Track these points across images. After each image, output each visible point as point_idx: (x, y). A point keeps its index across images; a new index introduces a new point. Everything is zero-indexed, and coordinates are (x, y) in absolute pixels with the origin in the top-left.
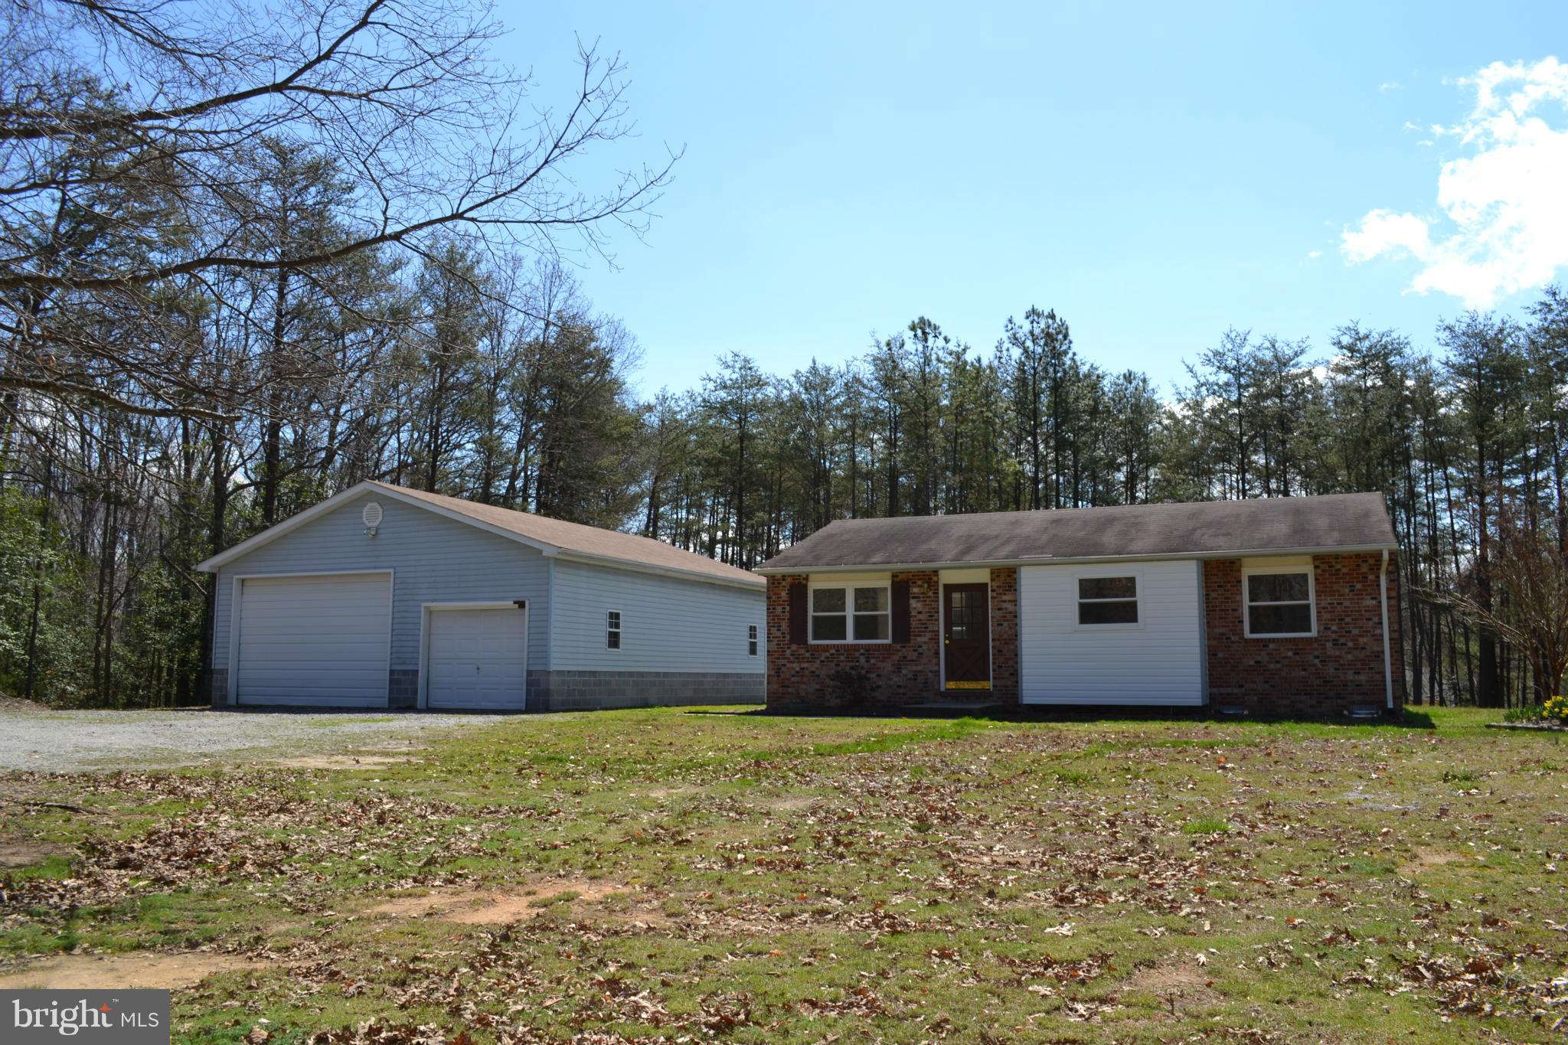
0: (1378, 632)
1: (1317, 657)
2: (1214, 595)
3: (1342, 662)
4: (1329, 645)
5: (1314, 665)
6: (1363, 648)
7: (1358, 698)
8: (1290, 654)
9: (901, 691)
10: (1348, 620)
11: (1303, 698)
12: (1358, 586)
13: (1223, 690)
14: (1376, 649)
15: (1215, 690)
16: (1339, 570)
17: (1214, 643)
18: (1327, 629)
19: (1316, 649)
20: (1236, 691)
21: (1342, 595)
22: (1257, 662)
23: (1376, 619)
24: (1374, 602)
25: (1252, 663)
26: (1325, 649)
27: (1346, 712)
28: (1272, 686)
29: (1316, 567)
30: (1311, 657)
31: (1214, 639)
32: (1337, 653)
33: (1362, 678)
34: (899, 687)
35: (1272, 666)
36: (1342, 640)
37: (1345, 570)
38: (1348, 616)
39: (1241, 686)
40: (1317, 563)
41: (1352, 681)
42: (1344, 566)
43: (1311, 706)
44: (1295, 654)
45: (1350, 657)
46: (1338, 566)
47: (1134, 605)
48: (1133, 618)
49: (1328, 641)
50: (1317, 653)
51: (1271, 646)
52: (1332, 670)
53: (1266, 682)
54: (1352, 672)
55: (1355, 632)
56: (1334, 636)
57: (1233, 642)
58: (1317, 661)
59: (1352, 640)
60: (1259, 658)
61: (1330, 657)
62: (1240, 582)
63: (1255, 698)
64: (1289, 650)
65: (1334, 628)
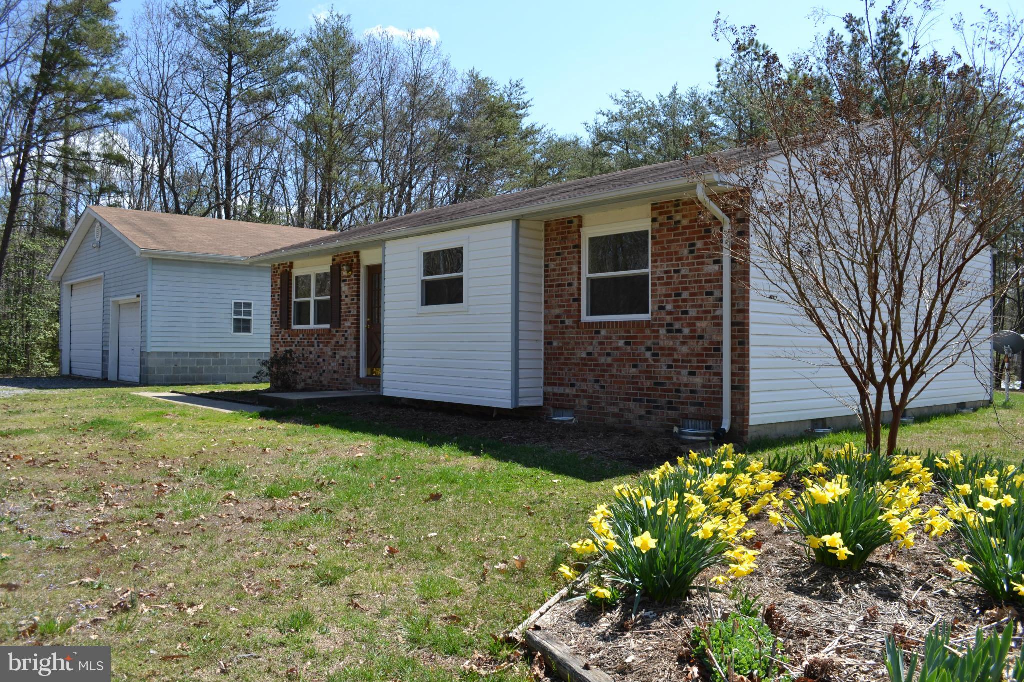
0: (718, 313)
1: (649, 349)
2: (552, 265)
3: (676, 357)
4: (663, 331)
5: (646, 360)
6: (701, 337)
7: (692, 409)
8: (621, 343)
9: (336, 376)
10: (685, 295)
11: (632, 405)
12: (699, 244)
13: (557, 390)
14: (715, 338)
15: (550, 389)
16: (679, 222)
17: (550, 327)
18: (662, 308)
19: (649, 337)
20: (568, 390)
21: (680, 259)
22: (589, 354)
23: (717, 294)
24: (717, 267)
25: (584, 355)
26: (657, 337)
27: (676, 429)
28: (603, 387)
29: (654, 220)
30: (643, 349)
31: (551, 322)
32: (671, 344)
33: (698, 380)
34: (335, 372)
35: (602, 360)
36: (677, 326)
37: (685, 222)
38: (685, 289)
39: (573, 385)
40: (656, 214)
41: (686, 385)
42: (684, 216)
43: (641, 417)
44: (627, 343)
45: (685, 349)
46: (678, 217)
47: (460, 280)
48: (457, 297)
49: (662, 325)
50: (649, 343)
51: (604, 332)
52: (665, 368)
53: (597, 381)
54: (685, 372)
55: (693, 312)
56: (669, 318)
57: (567, 327)
58: (648, 354)
59: (690, 325)
60: (590, 349)
61: (663, 349)
62: (578, 247)
63: (585, 402)
64: (621, 338)
65: (669, 307)
